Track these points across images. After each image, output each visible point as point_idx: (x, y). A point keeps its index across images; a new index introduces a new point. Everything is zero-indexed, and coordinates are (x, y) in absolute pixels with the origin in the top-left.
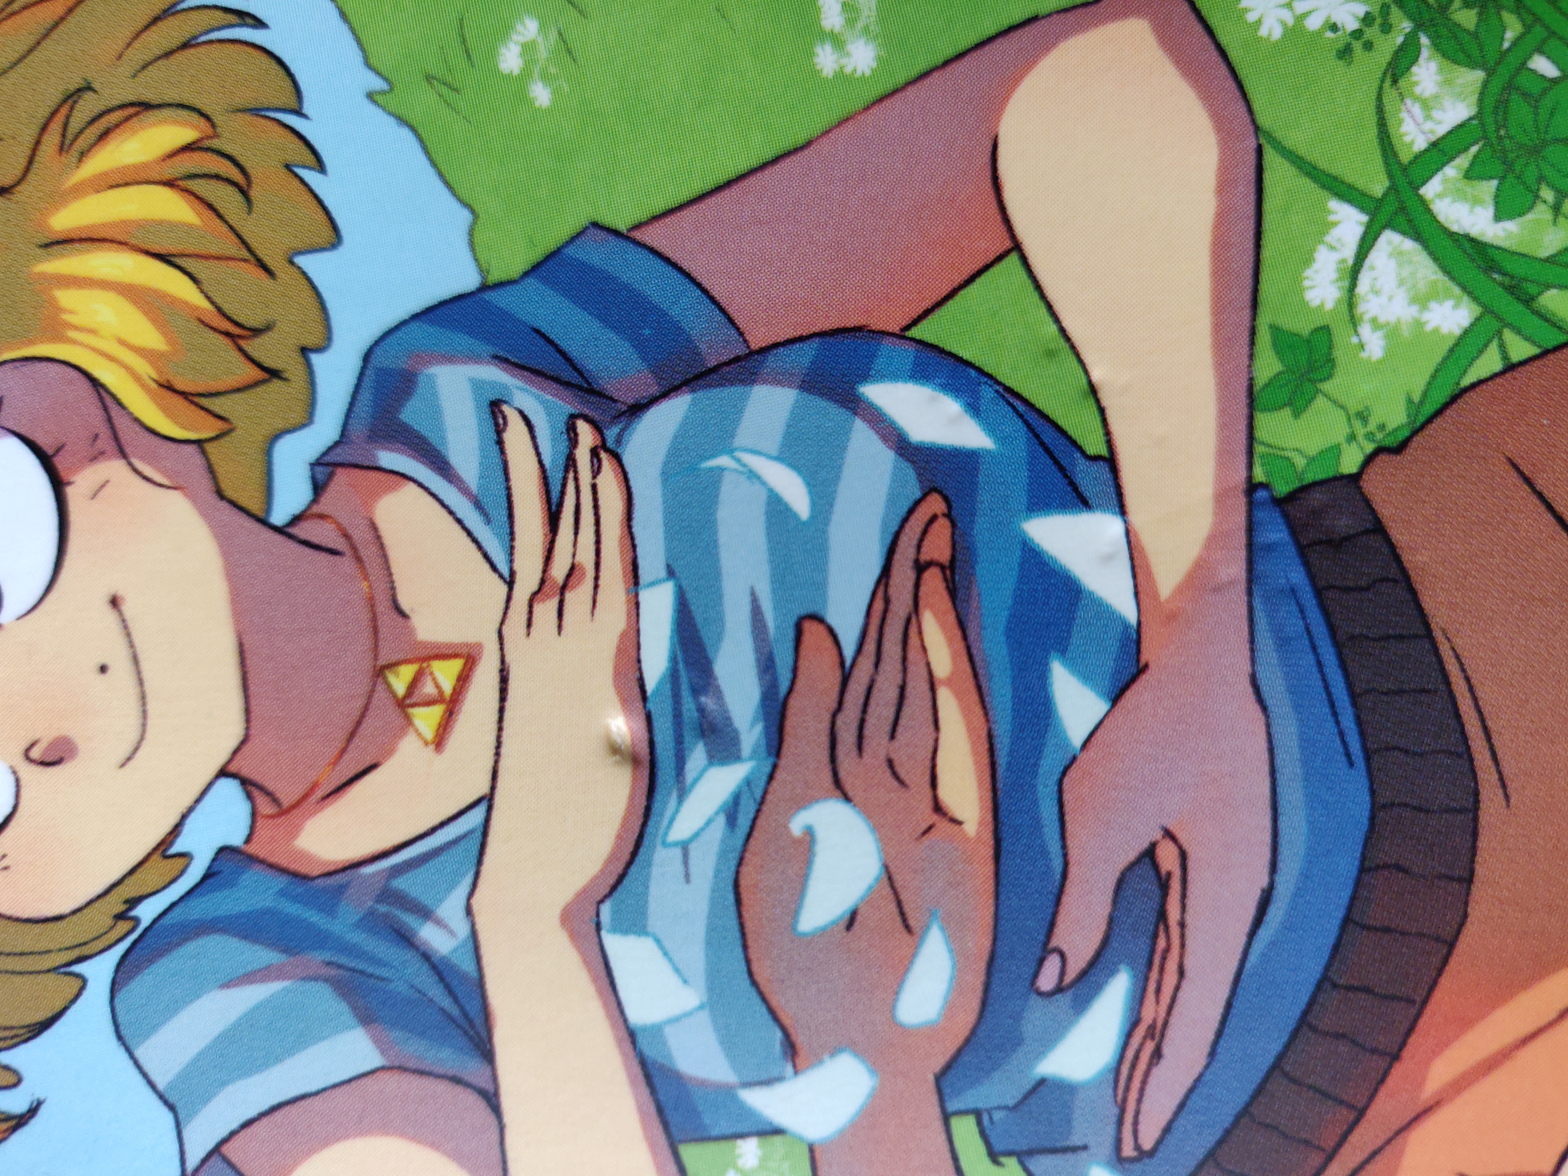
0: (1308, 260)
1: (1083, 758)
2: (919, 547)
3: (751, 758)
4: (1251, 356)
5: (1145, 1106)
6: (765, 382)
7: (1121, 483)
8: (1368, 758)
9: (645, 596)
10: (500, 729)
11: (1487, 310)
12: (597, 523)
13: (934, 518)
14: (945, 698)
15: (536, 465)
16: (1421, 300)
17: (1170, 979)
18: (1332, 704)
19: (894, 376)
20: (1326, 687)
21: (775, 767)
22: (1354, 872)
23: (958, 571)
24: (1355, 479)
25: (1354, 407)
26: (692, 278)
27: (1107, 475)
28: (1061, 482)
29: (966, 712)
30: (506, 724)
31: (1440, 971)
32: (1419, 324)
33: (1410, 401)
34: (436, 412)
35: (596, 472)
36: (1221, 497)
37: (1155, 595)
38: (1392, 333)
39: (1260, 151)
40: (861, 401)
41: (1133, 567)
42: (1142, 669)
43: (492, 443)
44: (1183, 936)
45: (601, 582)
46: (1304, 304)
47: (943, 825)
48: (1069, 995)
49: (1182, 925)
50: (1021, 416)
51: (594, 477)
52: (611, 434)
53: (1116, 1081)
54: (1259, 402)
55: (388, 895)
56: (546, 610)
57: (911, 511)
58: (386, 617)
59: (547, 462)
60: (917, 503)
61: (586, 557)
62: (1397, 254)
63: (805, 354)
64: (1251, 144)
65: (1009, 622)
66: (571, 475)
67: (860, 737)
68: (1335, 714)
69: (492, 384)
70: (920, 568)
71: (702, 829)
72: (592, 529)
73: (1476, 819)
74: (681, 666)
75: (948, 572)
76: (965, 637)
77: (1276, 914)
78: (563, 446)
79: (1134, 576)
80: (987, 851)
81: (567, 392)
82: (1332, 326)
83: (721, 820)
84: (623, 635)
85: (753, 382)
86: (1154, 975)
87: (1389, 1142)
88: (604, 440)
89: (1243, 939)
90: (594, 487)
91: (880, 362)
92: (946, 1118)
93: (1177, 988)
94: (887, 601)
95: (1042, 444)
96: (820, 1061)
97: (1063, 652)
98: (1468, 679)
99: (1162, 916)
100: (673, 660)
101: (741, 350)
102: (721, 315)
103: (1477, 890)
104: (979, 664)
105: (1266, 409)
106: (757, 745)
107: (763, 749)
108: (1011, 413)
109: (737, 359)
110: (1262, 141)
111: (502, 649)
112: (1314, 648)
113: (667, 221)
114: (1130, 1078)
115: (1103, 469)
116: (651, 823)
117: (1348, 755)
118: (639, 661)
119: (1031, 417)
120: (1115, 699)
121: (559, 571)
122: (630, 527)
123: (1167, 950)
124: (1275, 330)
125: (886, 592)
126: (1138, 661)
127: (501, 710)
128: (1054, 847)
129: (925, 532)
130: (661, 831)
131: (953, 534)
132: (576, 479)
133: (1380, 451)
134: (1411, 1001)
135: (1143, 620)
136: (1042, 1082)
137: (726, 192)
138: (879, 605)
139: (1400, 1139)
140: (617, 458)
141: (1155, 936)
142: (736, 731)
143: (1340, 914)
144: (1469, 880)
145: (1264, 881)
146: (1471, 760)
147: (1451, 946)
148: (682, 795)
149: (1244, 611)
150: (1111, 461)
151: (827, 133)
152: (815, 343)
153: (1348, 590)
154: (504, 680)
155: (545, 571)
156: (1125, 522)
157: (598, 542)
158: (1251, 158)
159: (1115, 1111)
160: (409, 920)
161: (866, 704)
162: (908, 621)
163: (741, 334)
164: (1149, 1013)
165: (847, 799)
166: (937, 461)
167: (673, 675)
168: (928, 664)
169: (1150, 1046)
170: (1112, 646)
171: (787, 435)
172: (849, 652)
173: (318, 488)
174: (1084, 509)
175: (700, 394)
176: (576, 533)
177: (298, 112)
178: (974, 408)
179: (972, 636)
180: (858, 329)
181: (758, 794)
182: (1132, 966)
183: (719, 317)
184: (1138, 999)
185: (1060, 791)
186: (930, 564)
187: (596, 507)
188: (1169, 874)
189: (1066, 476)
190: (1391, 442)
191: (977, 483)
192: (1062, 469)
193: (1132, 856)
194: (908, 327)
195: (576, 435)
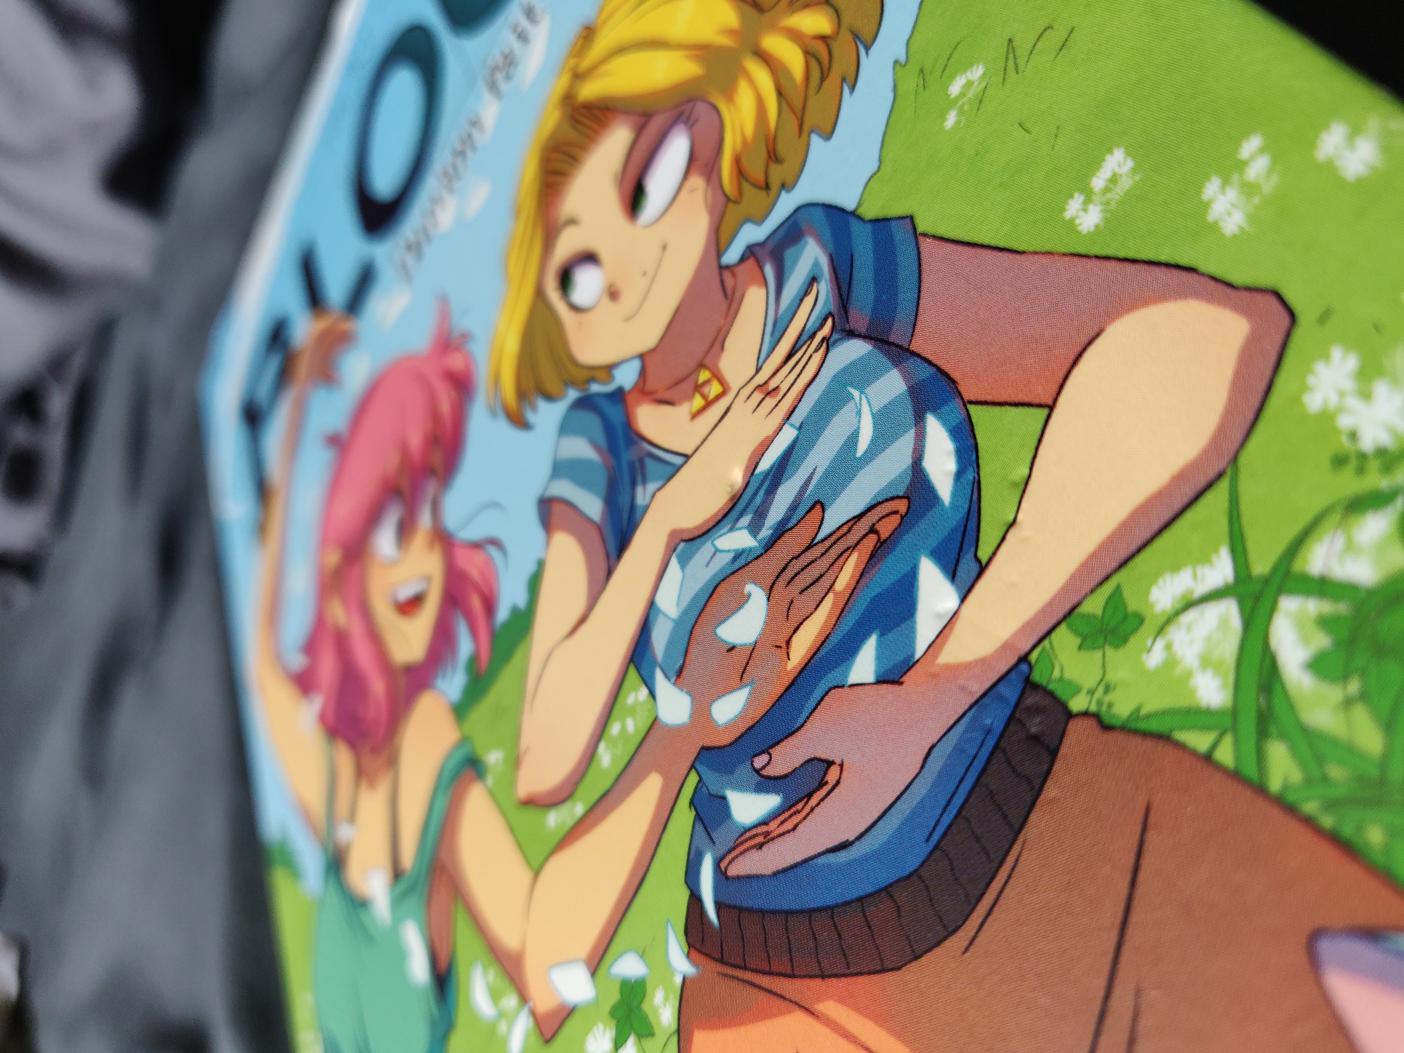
0: (1175, 568)
1: (846, 690)
2: (880, 520)
3: (758, 542)
4: (1093, 591)
5: (741, 859)
6: (900, 371)
7: (975, 585)
8: (937, 847)
9: (787, 428)
10: (710, 433)
11: (1234, 712)
12: (798, 376)
13: (896, 512)
14: (830, 598)
15: (803, 326)
16: (1206, 662)
17: (788, 826)
18: (948, 804)
19: (945, 422)
20: (954, 793)
21: (761, 555)
22: (883, 885)
23: (882, 547)
24: (1070, 715)
25: (1110, 677)
26: (920, 285)
27: (974, 575)
28: (954, 555)
29: (829, 616)
30: (714, 432)
31: (870, 973)
32: (1189, 675)
33: (1138, 710)
34: (795, 262)
35: (816, 350)
36: (1006, 646)
37: (936, 657)
38: (1171, 662)
39: (1220, 475)
40: (923, 421)
41: (941, 632)
42: (898, 682)
43: (799, 298)
44: (808, 814)
45: (780, 405)
46: (1147, 593)
47: (784, 651)
48: (757, 778)
49: (812, 810)
50: (971, 502)
51: (814, 352)
52: (836, 336)
53: (742, 835)
54: (1070, 620)
55: (641, 461)
56: (758, 396)
57: (892, 499)
58: (718, 344)
59: (807, 327)
60: (898, 497)
61: (784, 388)
62: (1224, 622)
63: (925, 372)
64: (1221, 465)
65: (877, 596)
66: (809, 343)
67: (793, 579)
68: (944, 810)
69: (820, 270)
70: (873, 530)
71: (725, 551)
72: (795, 376)
73: (945, 938)
74: (772, 473)
75: (879, 545)
76: (858, 582)
77: (842, 857)
78: (817, 325)
79: (938, 637)
80: (787, 682)
81: (837, 298)
82: (1147, 621)
83: (731, 555)
84: (767, 438)
85: (896, 366)
86: (787, 814)
87: (791, 1001)
88: (830, 337)
89: (823, 848)
90: (811, 356)
91: (946, 409)
92: (693, 767)
93: (788, 832)
94: (849, 531)
95: (965, 526)
96: (682, 690)
97: (882, 635)
98: (1009, 877)
99: (809, 796)
100: (772, 468)
101: (906, 345)
102: (914, 317)
103: (913, 966)
104: (851, 600)
105: (1069, 626)
106: (764, 538)
107: (765, 542)
108: (968, 497)
109: (900, 347)
110: (1229, 472)
111: (734, 399)
112: (968, 769)
113: (937, 242)
114: (746, 840)
115: (975, 568)
116: (716, 528)
117: (931, 835)
118: (763, 455)
119: (975, 507)
120: (880, 681)
121: (772, 385)
122: (806, 390)
123: (799, 812)
124: (1118, 589)
125: (852, 526)
126: (902, 677)
127: (716, 425)
128: (805, 714)
129: (888, 515)
130: (715, 536)
131: (896, 529)
132: (808, 347)
133: (1096, 716)
134: (848, 966)
135: (921, 661)
136: (724, 798)
137: (969, 249)
138: (845, 529)
139: (794, 1006)
140: (828, 350)
141: (801, 800)
142: (764, 524)
143: (861, 893)
144: (917, 957)
145: (851, 839)
146: (971, 912)
147: (883, 970)
148: (731, 530)
149: (961, 712)
150: (982, 569)
151: (1036, 253)
152: (932, 370)
153: (1009, 762)
154: (726, 413)
155: (770, 379)
156: (959, 606)
157: (792, 385)
158: (1211, 474)
159: (731, 844)
160: (639, 478)
161: (805, 567)
162: (848, 549)
163: (912, 335)
164: (773, 825)
165: (768, 599)
166: (922, 486)
167: (767, 474)
168: (837, 577)
169: (760, 839)
170: (900, 657)
171: (885, 407)
172: (820, 536)
173: (743, 259)
174: (950, 579)
175: (876, 350)
176: (790, 373)
177: (867, 49)
178: (959, 475)
179: (862, 582)
180: (954, 382)
181: (749, 559)
182: (785, 799)
183: (913, 318)
184: (774, 815)
185: (827, 693)
186: (876, 532)
187: (804, 367)
188: (827, 783)
189: (959, 554)
190: (1107, 719)
191: (925, 515)
192: (961, 548)
193: (823, 756)
194: (971, 402)
195: (825, 324)
